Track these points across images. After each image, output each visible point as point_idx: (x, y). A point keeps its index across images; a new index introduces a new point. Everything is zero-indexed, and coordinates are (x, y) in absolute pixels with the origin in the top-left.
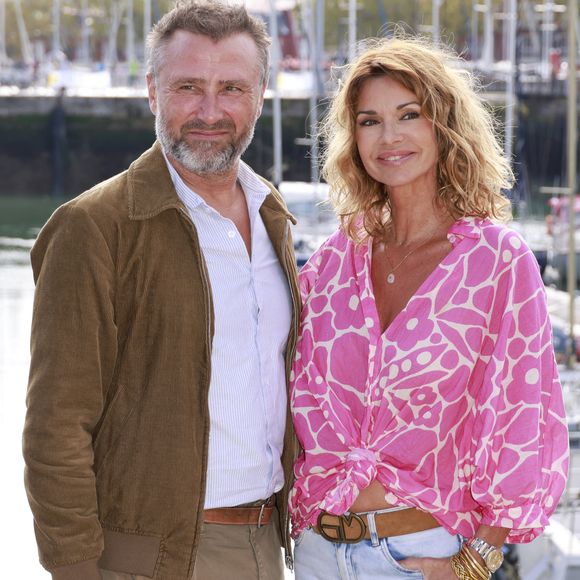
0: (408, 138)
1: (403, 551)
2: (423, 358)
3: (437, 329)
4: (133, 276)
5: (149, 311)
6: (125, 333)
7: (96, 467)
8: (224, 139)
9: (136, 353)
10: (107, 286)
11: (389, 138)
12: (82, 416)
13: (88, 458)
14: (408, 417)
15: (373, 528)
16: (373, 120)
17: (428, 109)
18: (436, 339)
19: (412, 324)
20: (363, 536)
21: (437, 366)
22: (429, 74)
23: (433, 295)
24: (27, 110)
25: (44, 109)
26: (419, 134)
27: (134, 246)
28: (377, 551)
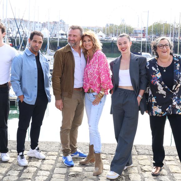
0: (89, 44)
1: (94, 95)
2: (91, 71)
3: (92, 67)
4: (65, 59)
5: (67, 64)
6: (64, 67)
7: (61, 83)
8: (74, 42)
9: (65, 69)
10: (61, 61)
11: (87, 44)
12: (59, 77)
13: (59, 82)
14: (91, 79)
15: (91, 91)
16: (85, 41)
17: (92, 40)
18: (92, 69)
19: (90, 67)
20: (90, 92)
21: (92, 72)
22: (92, 36)
23: (91, 63)
24: (109, 42)
25: (111, 42)
26: (91, 43)
27: (65, 55)
28: (91, 94)
